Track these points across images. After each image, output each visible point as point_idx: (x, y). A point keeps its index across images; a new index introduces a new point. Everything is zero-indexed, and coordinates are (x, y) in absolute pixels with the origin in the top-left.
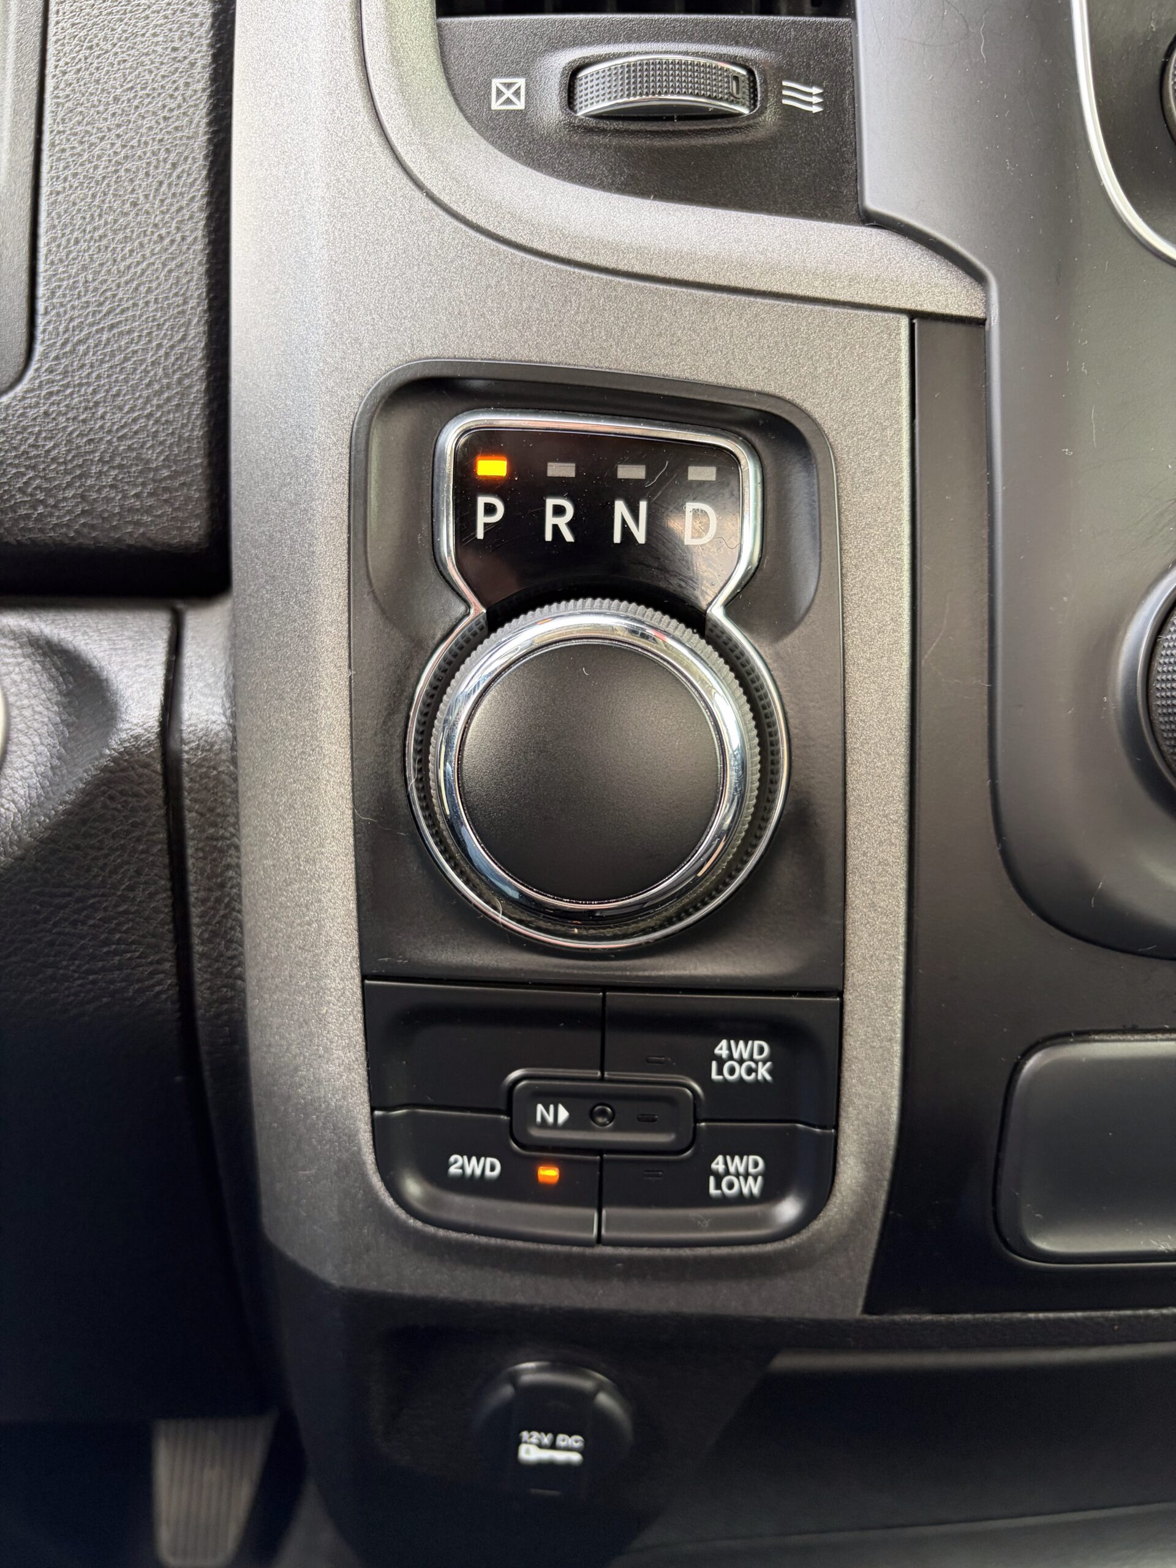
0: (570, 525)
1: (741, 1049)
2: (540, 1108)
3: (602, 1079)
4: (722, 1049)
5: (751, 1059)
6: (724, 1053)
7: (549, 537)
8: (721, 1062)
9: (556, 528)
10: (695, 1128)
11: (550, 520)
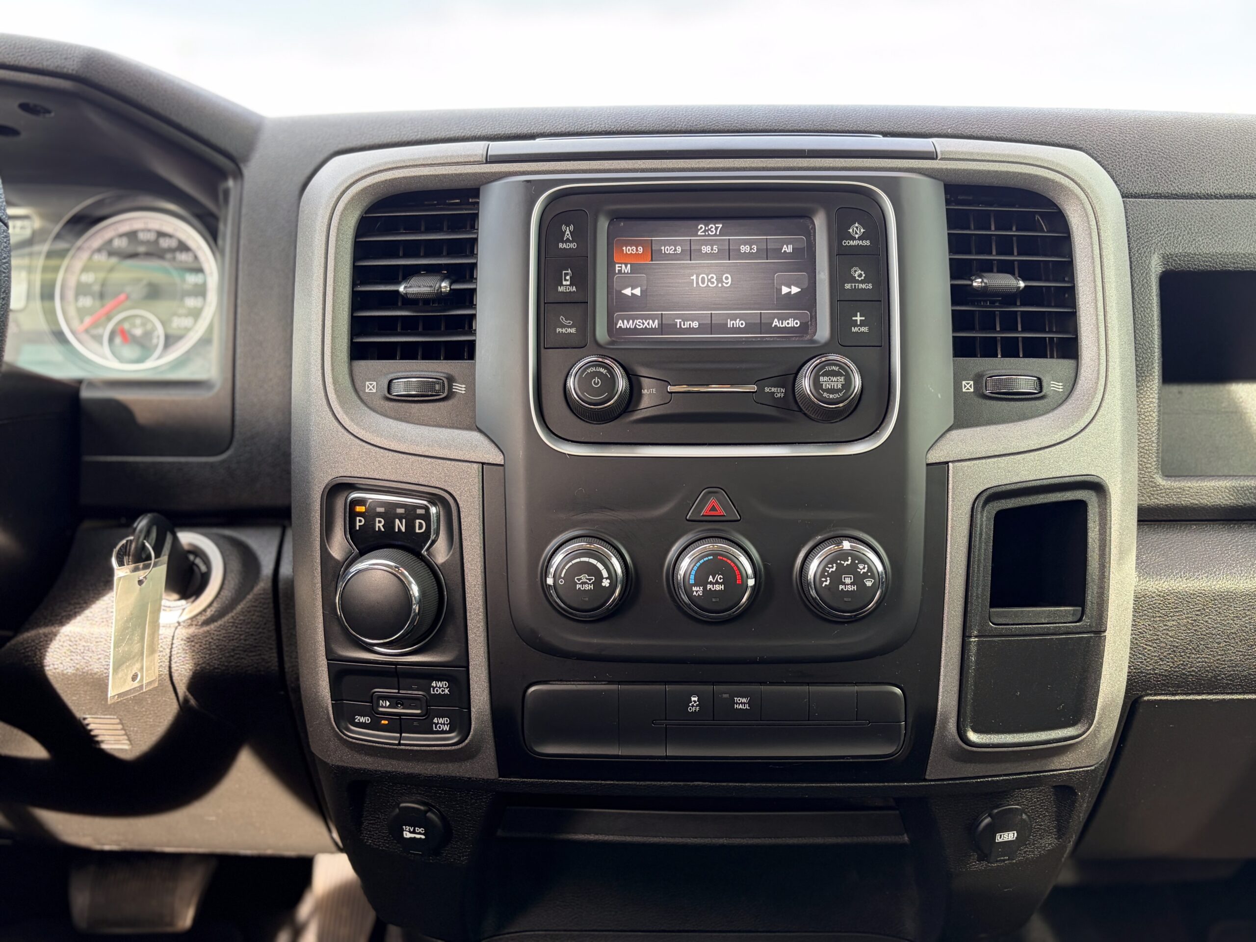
0: (383, 526)
1: (439, 684)
2: (381, 701)
3: (398, 693)
4: (434, 684)
5: (443, 687)
6: (435, 685)
7: (377, 529)
8: (434, 688)
9: (379, 527)
10: (427, 709)
11: (377, 524)
